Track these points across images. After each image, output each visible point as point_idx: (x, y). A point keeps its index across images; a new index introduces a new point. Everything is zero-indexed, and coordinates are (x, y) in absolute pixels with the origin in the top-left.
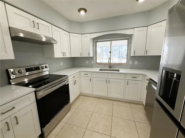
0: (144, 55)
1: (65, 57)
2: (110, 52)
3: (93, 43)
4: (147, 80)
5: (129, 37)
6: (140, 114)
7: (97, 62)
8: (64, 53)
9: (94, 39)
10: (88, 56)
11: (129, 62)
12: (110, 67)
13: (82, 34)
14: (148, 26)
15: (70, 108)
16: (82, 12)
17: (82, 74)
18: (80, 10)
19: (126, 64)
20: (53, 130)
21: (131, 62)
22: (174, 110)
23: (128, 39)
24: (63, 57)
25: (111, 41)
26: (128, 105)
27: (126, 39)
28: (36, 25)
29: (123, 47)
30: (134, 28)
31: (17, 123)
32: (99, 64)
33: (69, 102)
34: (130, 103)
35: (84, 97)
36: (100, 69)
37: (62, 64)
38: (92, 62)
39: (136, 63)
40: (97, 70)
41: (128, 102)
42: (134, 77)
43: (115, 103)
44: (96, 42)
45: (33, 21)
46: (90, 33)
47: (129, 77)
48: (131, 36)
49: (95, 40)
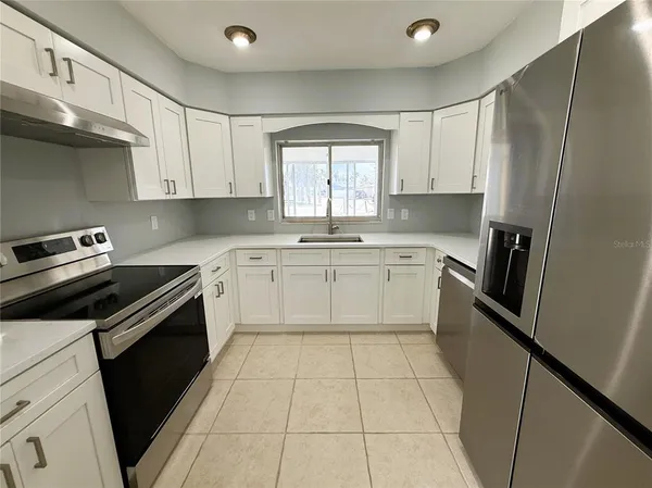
0: (426, 193)
1: (175, 197)
2: (329, 182)
3: (272, 149)
4: (439, 261)
5: (382, 138)
6: (426, 357)
7: (286, 215)
8: (171, 184)
9: (273, 136)
10: (258, 195)
11: (385, 212)
12: (331, 231)
13: (230, 116)
14: (432, 111)
15: (212, 380)
16: (241, 41)
17: (243, 258)
18: (230, 32)
19: (378, 218)
20: (165, 469)
21: (390, 214)
22: (519, 316)
23: (380, 143)
24: (168, 197)
25: (330, 145)
26: (393, 339)
27: (375, 143)
28: (63, 67)
29: (357, 165)
30: (399, 112)
31: (42, 464)
32: (292, 220)
33: (207, 362)
34: (395, 333)
35: (252, 338)
36: (299, 237)
37: (155, 224)
38: (271, 215)
39: (405, 214)
40: (293, 241)
41: (390, 333)
42: (406, 255)
43: (356, 339)
44: (281, 146)
45: (47, 50)
46: (262, 115)
47: (392, 258)
48: (388, 134)
49: (279, 141)
